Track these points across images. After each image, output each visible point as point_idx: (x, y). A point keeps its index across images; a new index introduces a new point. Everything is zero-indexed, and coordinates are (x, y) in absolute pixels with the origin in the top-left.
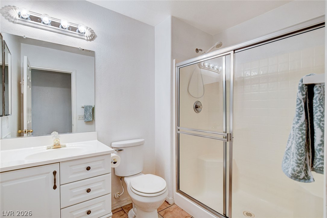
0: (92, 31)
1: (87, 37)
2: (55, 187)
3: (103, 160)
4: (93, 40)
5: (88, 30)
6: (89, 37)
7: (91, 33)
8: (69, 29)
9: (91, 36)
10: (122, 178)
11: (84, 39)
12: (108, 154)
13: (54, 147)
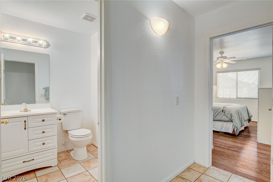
0: (47, 42)
1: (44, 46)
2: (25, 129)
3: (52, 117)
4: (48, 48)
5: (44, 42)
6: (45, 46)
7: (47, 44)
8: (33, 42)
9: (46, 45)
10: (67, 132)
11: (42, 47)
12: (55, 114)
13: (24, 111)
